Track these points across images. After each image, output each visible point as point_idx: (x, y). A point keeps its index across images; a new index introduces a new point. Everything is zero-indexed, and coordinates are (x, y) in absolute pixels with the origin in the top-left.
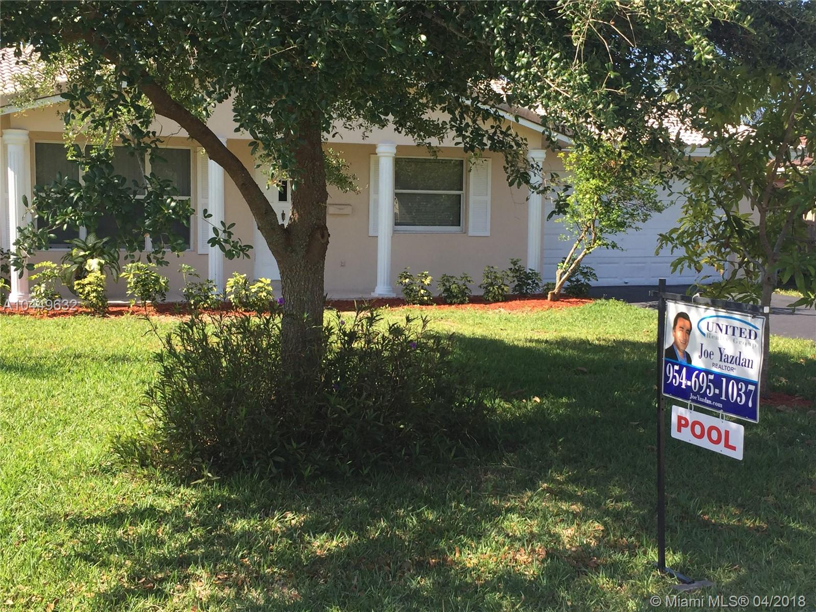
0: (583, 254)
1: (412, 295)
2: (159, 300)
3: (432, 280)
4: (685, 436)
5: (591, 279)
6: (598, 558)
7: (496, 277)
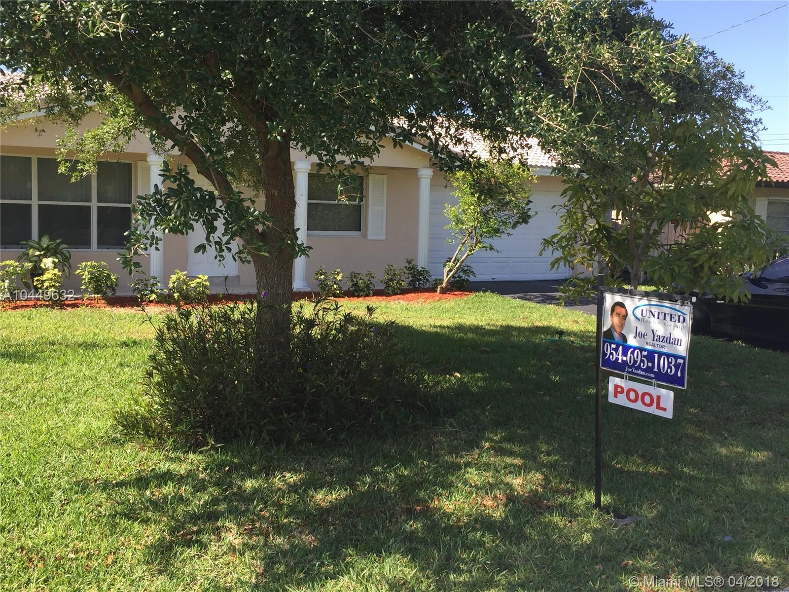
0: (466, 255)
1: (327, 289)
2: (110, 294)
3: (343, 277)
4: (621, 400)
5: (471, 276)
6: (548, 501)
7: (395, 274)
